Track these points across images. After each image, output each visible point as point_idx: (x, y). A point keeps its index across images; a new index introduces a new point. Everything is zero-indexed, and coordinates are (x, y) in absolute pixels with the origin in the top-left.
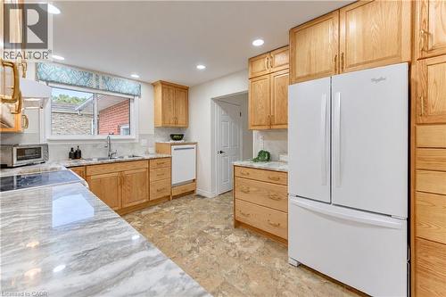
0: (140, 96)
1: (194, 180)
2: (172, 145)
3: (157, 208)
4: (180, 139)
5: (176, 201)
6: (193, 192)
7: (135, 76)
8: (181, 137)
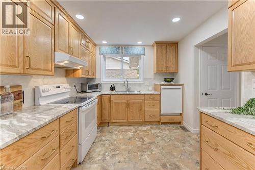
0: (144, 55)
1: (181, 114)
2: (161, 85)
3: (149, 127)
4: (171, 82)
5: (163, 127)
6: (180, 123)
7: (140, 43)
8: (171, 80)
